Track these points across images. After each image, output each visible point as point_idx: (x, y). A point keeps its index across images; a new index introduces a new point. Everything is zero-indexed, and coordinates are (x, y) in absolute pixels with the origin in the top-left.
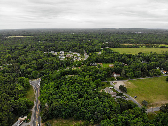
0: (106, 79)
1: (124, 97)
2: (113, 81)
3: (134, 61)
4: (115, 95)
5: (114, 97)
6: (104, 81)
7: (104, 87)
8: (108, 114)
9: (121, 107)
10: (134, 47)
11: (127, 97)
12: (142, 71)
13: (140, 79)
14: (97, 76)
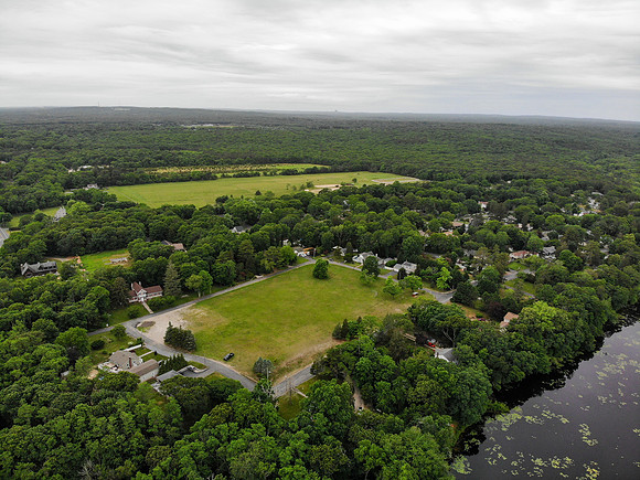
0: (106, 320)
1: (190, 370)
2: (138, 320)
3: (204, 230)
4: (153, 373)
5: (152, 381)
6: (100, 327)
7: (105, 353)
8: (137, 454)
9: (184, 410)
10: (197, 180)
11: (201, 367)
12: (236, 259)
13: (235, 288)
14: (62, 313)
